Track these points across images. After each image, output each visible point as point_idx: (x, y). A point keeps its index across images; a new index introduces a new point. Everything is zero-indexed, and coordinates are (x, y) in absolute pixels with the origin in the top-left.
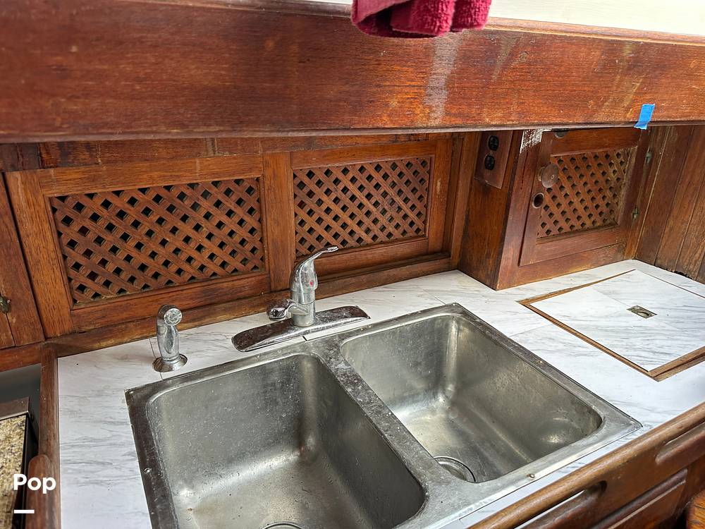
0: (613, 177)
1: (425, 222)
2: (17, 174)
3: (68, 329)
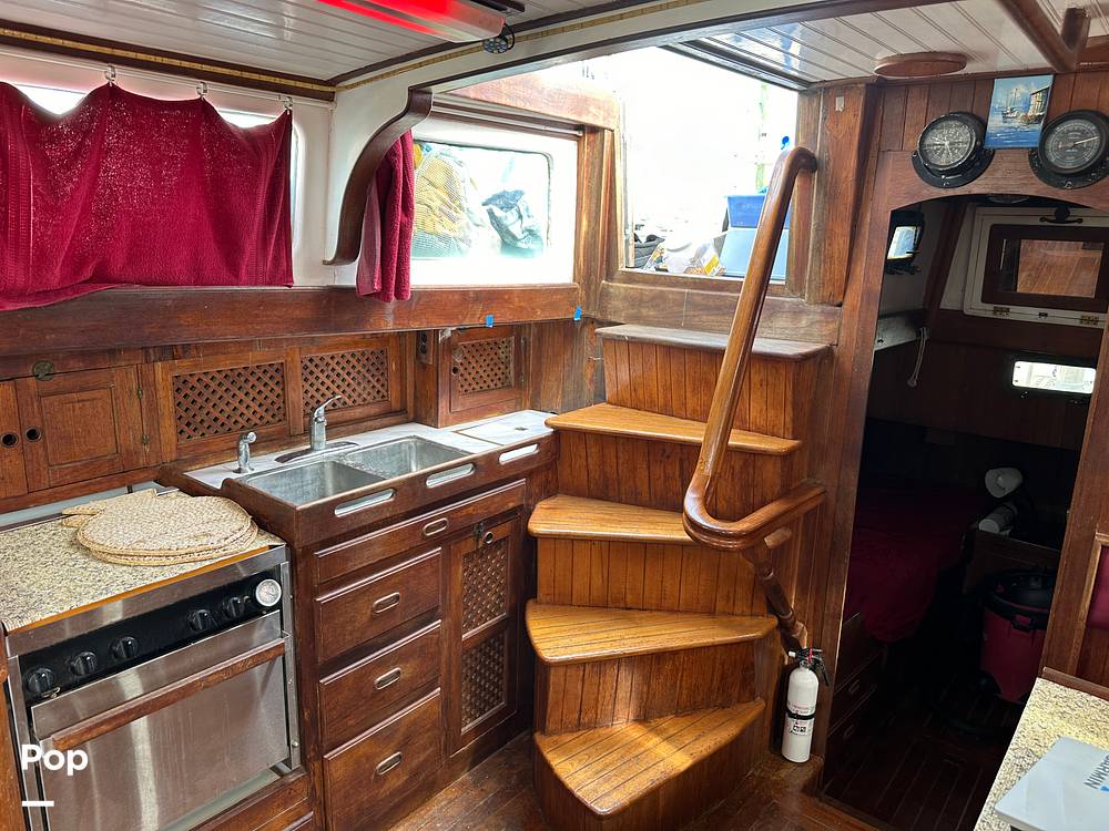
0: (503, 356)
1: (387, 391)
2: (159, 364)
3: (174, 456)
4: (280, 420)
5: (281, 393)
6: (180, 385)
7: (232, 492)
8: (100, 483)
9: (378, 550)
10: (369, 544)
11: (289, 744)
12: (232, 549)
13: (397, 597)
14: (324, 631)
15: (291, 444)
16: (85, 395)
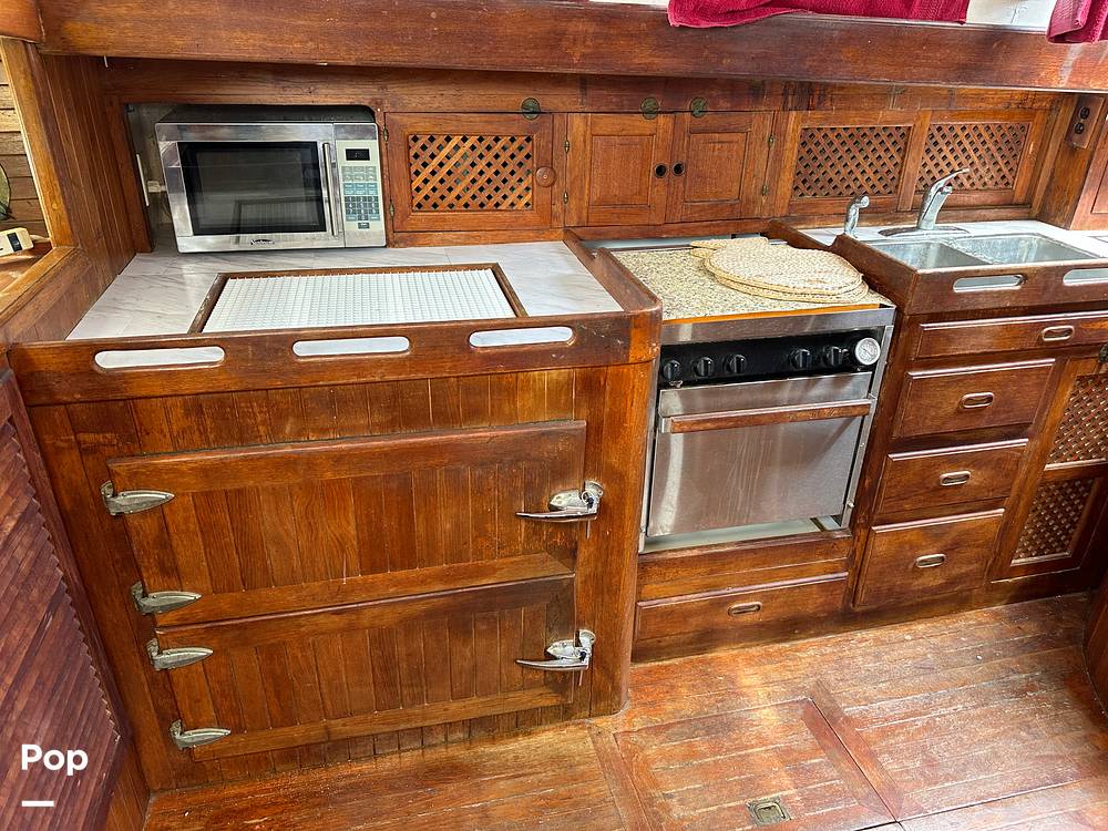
2: (794, 113)
3: (784, 213)
4: (890, 192)
5: (899, 161)
6: (807, 137)
7: (844, 249)
8: (718, 225)
9: (985, 340)
10: (978, 331)
11: (844, 503)
12: (845, 298)
13: (990, 399)
14: (908, 407)
15: (895, 220)
16: (725, 137)
